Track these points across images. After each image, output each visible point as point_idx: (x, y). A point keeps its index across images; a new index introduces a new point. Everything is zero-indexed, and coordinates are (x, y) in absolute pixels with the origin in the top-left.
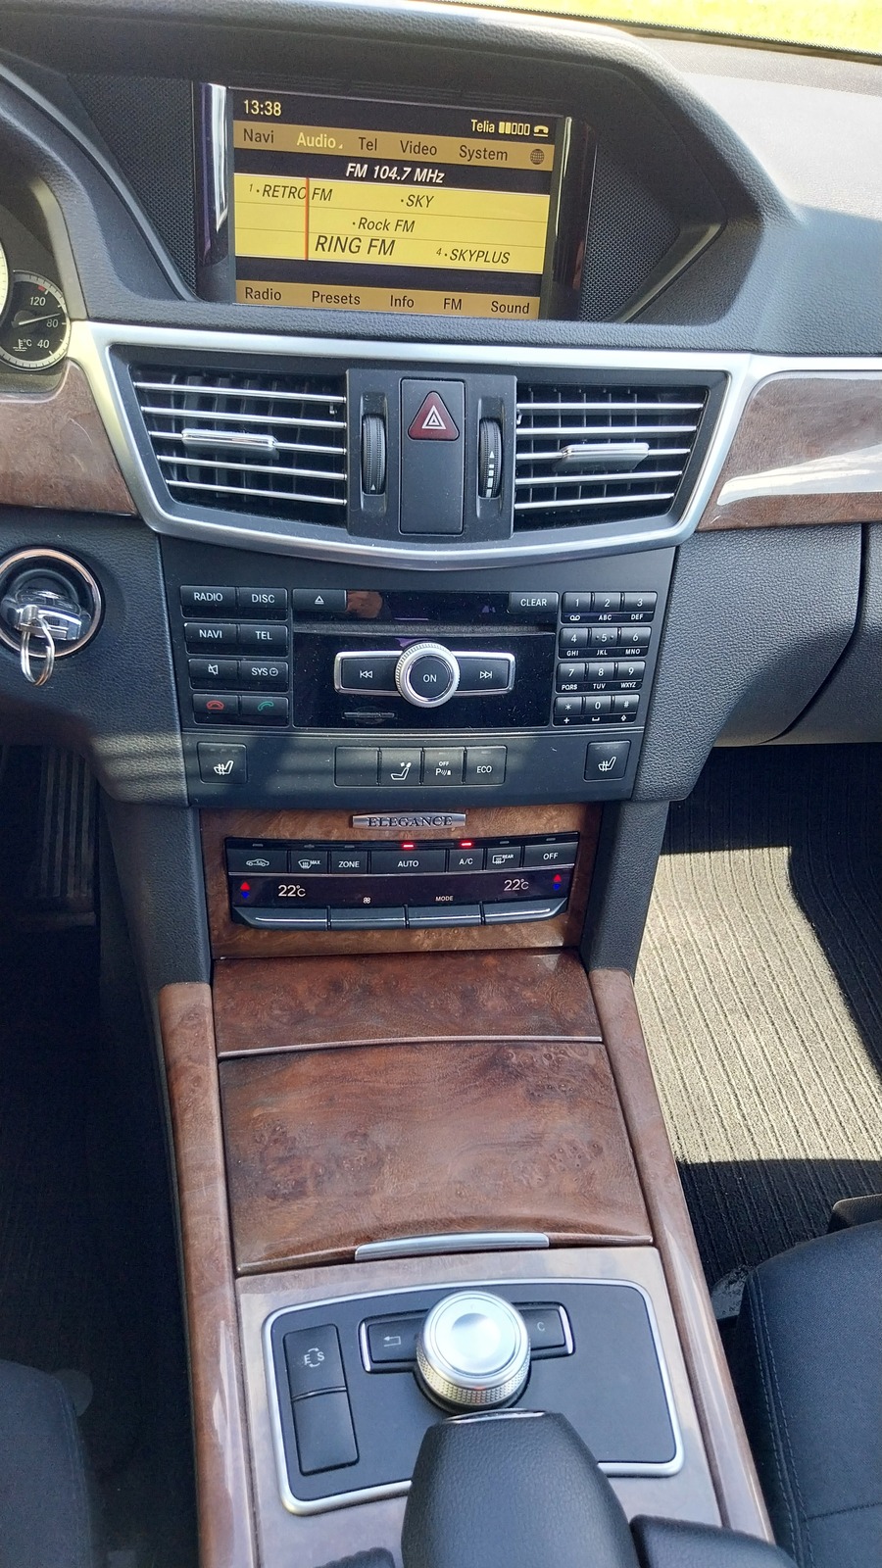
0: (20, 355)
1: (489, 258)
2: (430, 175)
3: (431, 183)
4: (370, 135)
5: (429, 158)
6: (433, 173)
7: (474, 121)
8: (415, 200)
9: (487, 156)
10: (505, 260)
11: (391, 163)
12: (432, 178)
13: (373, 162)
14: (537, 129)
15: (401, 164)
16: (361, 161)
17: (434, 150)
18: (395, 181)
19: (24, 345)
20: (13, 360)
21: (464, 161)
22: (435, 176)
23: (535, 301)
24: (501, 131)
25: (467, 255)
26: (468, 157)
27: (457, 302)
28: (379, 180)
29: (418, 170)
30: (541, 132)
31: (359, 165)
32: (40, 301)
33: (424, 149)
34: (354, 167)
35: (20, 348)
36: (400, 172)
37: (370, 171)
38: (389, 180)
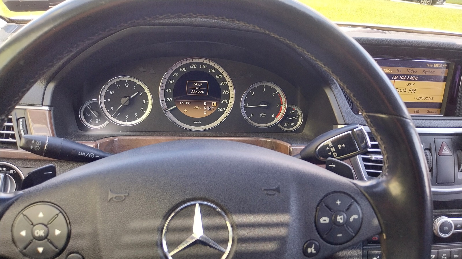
0: (285, 127)
1: (428, 99)
2: (414, 78)
3: (414, 80)
4: (399, 68)
5: (414, 74)
6: (415, 77)
7: (427, 64)
8: (410, 84)
9: (430, 72)
10: (432, 99)
11: (404, 75)
12: (415, 79)
13: (399, 75)
14: (444, 65)
15: (407, 75)
16: (396, 75)
17: (416, 72)
18: (405, 80)
19: (287, 124)
20: (284, 128)
21: (424, 74)
22: (416, 78)
23: (439, 110)
24: (434, 66)
25: (422, 98)
26: (425, 73)
27: (418, 111)
28: (401, 80)
29: (411, 77)
30: (445, 66)
31: (396, 76)
32: (293, 112)
33: (414, 72)
34: (395, 77)
35: (286, 125)
36: (406, 78)
37: (399, 77)
38: (403, 80)
